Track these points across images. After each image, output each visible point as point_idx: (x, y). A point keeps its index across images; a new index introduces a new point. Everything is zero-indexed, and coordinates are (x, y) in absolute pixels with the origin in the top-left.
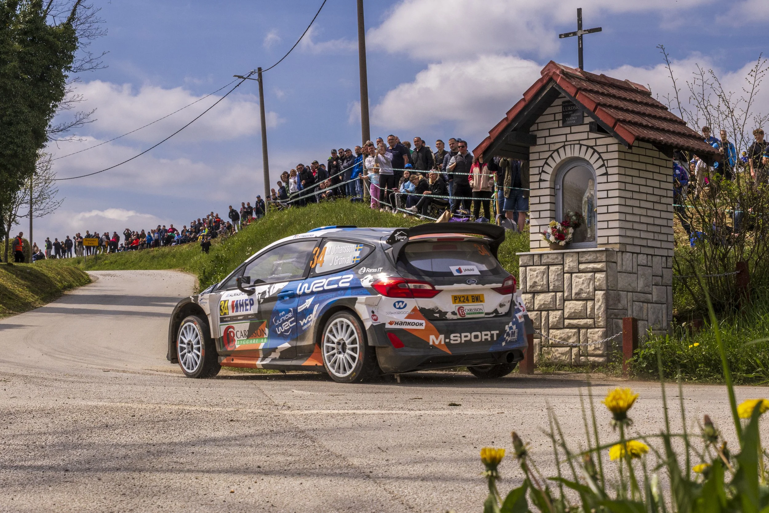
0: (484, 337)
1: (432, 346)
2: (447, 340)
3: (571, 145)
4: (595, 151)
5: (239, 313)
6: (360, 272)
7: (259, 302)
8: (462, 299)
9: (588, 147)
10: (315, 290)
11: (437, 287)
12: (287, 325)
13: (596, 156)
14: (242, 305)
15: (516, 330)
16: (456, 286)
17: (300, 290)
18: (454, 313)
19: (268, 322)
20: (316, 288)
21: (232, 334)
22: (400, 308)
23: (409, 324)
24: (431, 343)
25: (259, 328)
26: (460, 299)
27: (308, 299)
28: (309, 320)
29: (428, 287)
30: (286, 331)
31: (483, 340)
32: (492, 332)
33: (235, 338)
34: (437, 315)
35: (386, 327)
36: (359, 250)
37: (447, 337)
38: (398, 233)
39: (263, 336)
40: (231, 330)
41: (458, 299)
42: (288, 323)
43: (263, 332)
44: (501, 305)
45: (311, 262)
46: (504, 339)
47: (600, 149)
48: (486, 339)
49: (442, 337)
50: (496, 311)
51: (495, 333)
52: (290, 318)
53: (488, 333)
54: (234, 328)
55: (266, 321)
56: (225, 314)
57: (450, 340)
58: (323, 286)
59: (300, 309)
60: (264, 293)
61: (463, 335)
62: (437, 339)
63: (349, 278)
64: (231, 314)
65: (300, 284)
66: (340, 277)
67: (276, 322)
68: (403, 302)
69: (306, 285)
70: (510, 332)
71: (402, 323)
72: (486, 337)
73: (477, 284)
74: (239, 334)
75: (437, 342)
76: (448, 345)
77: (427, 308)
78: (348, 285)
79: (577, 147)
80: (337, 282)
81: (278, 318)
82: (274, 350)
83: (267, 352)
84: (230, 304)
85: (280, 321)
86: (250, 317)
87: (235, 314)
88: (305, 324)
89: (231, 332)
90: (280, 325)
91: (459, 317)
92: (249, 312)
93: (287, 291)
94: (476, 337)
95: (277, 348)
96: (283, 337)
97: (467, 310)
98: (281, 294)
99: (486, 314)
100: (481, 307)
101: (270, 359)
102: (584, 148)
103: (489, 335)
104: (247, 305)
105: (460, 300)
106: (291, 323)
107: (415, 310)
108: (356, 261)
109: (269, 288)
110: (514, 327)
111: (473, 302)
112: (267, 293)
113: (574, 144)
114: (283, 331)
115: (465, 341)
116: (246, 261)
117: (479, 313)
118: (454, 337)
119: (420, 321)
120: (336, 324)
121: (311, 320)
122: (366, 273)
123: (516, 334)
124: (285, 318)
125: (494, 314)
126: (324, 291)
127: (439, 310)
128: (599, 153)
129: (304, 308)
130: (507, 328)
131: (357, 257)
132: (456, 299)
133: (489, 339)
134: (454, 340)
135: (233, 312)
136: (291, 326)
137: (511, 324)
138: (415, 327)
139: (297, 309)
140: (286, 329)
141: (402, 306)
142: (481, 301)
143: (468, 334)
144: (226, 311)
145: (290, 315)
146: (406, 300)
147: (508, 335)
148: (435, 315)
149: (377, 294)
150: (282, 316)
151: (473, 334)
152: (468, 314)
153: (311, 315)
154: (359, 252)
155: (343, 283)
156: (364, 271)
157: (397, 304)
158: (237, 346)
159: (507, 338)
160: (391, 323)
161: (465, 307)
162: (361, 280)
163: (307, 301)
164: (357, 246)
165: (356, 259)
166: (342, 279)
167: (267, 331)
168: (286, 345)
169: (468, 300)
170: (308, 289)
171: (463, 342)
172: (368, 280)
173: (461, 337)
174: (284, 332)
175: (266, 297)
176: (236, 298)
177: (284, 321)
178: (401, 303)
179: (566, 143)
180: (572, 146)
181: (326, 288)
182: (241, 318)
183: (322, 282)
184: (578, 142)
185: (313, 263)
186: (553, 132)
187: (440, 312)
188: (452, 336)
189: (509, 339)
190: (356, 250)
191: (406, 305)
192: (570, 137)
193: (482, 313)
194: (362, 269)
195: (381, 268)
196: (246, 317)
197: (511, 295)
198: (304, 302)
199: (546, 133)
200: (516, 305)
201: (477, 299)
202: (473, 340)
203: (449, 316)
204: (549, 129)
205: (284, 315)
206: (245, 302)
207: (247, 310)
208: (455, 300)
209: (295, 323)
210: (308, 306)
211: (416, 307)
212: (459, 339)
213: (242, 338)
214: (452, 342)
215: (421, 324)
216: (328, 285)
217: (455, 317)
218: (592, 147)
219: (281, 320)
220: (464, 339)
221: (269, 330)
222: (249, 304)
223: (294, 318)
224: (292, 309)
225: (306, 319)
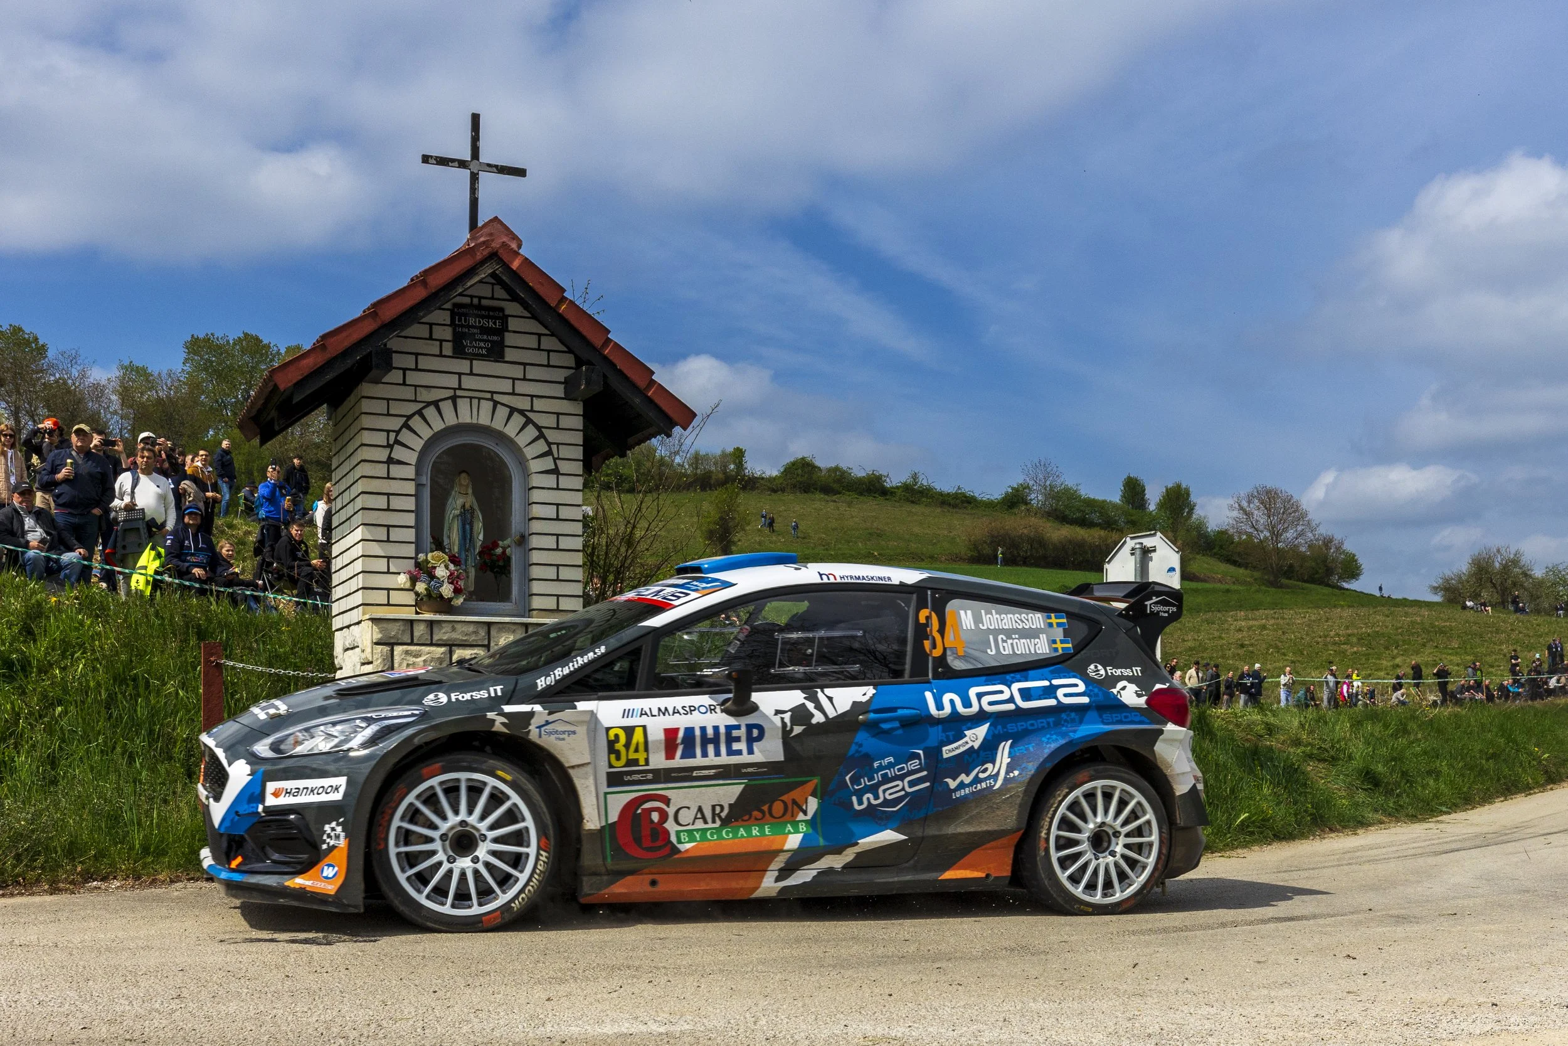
3: (471, 398)
4: (529, 421)
5: (698, 761)
6: (1093, 675)
7: (786, 732)
9: (513, 410)
10: (990, 709)
12: (896, 790)
13: (531, 432)
14: (710, 741)
17: (939, 710)
19: (825, 783)
20: (990, 704)
21: (655, 817)
25: (784, 798)
28: (982, 776)
30: (887, 802)
33: (670, 826)
36: (1059, 626)
38: (1155, 599)
39: (793, 815)
40: (651, 804)
42: (901, 784)
43: (796, 806)
45: (927, 643)
47: (542, 420)
52: (912, 773)
54: (667, 801)
56: (635, 762)
59: (951, 751)
60: (801, 709)
63: (1076, 686)
64: (658, 760)
65: (933, 695)
66: (1046, 683)
67: (855, 780)
74: (688, 816)
78: (1084, 700)
79: (487, 406)
81: (865, 774)
82: (837, 849)
83: (808, 856)
84: (654, 736)
85: (871, 779)
86: (750, 770)
87: (678, 762)
88: (962, 785)
89: (654, 810)
90: (874, 789)
92: (745, 758)
93: (893, 709)
95: (851, 845)
96: (876, 818)
98: (866, 715)
101: (814, 873)
102: (502, 412)
104: (733, 739)
106: (912, 784)
108: (1064, 648)
109: (812, 700)
112: (815, 713)
113: (479, 399)
114: (877, 802)
121: (989, 776)
122: (1113, 678)
124: (891, 772)
128: (539, 428)
129: (962, 749)
131: (1063, 642)
135: (670, 755)
136: (909, 790)
139: (938, 752)
140: (889, 797)
144: (641, 755)
145: (914, 764)
149: (1165, 723)
150: (881, 768)
153: (989, 766)
154: (1061, 630)
155: (1066, 695)
156: (1102, 673)
158: (685, 847)
162: (1112, 691)
163: (968, 733)
164: (1049, 618)
165: (1060, 645)
166: (1054, 686)
167: (813, 804)
168: (888, 836)
170: (967, 705)
172: (1130, 692)
174: (883, 804)
175: (814, 721)
176: (681, 722)
177: (886, 780)
179: (459, 393)
180: (475, 402)
181: (1025, 705)
182: (712, 772)
184: (488, 396)
185: (934, 647)
186: (424, 363)
190: (1050, 625)
192: (468, 382)
195: (1138, 669)
196: (726, 773)
198: (960, 736)
199: (410, 362)
204: (417, 355)
205: (890, 766)
206: (728, 734)
207: (731, 752)
209: (928, 784)
210: (973, 746)
213: (699, 824)
216: (1025, 699)
218: (522, 412)
219: (878, 777)
221: (820, 805)
222: (744, 738)
223: (925, 773)
224: (921, 752)
225: (968, 775)
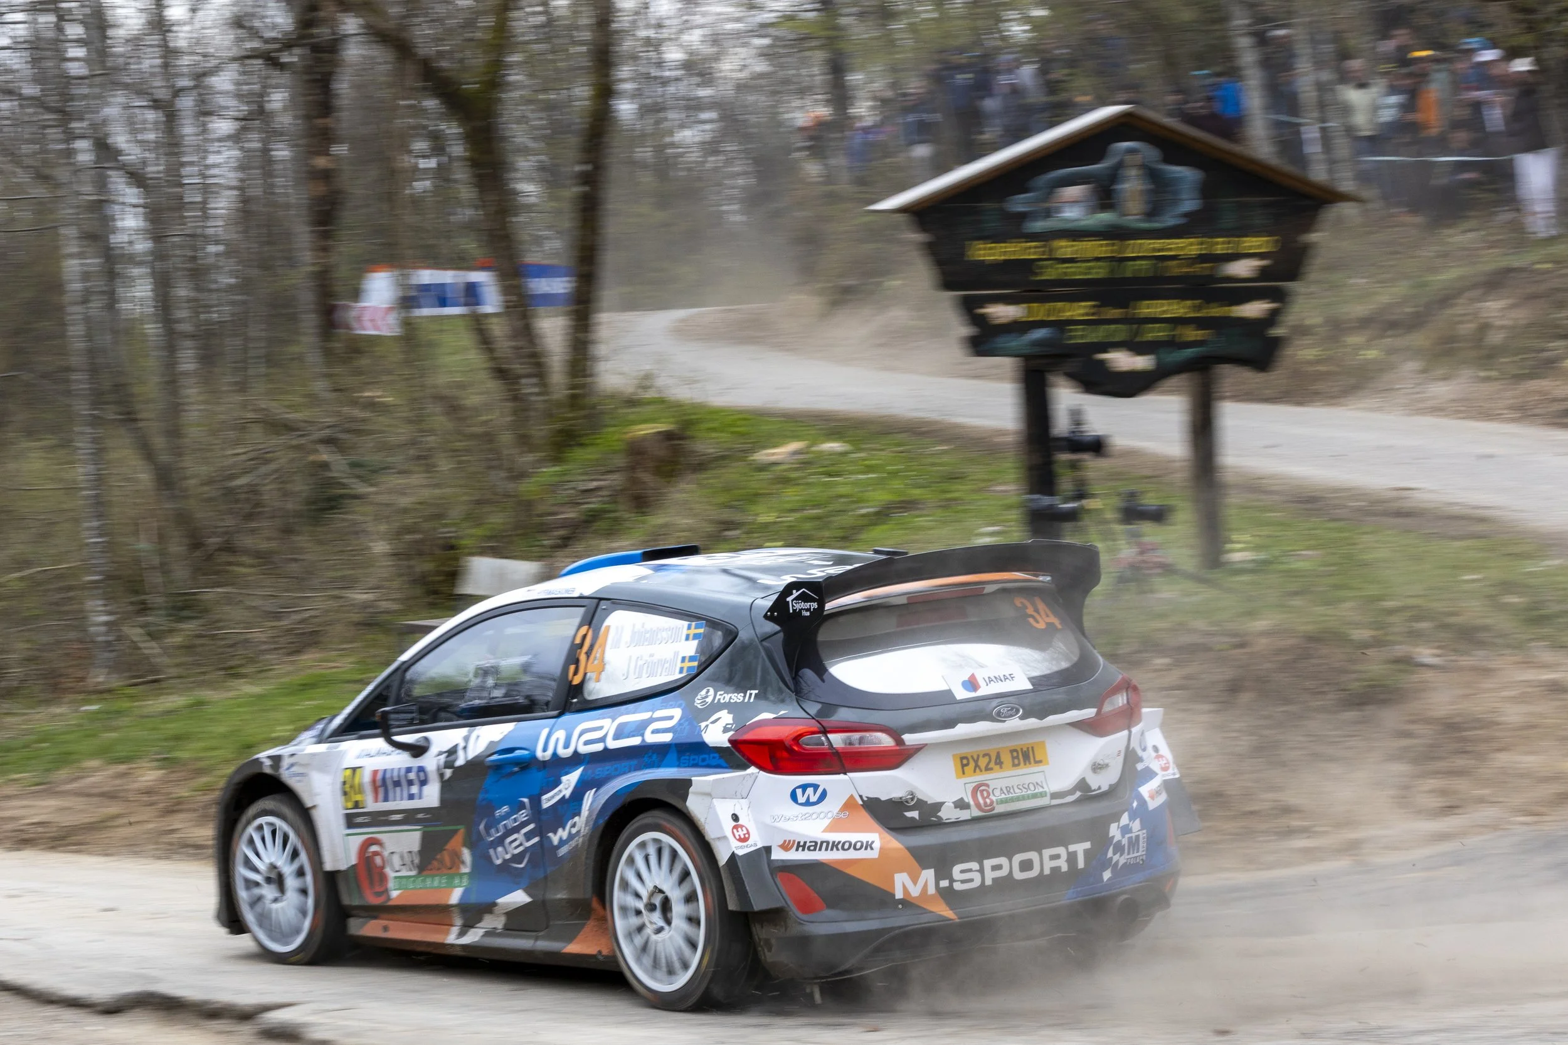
0: (1048, 865)
1: (901, 901)
2: (944, 883)
5: (390, 804)
6: (698, 703)
7: (441, 776)
8: (983, 762)
10: (583, 749)
11: (909, 738)
12: (518, 843)
14: (397, 784)
15: (1143, 834)
16: (962, 730)
17: (545, 750)
18: (961, 805)
19: (469, 831)
20: (587, 743)
21: (379, 859)
22: (808, 803)
23: (835, 846)
24: (899, 895)
25: (447, 846)
26: (976, 762)
27: (567, 773)
28: (574, 831)
29: (885, 741)
31: (1047, 871)
32: (1072, 848)
33: (388, 870)
34: (915, 814)
35: (774, 856)
36: (696, 637)
37: (943, 872)
38: (795, 594)
40: (374, 848)
41: (972, 764)
42: (519, 836)
43: (457, 859)
44: (1097, 768)
45: (572, 668)
46: (1106, 864)
48: (1055, 870)
49: (928, 875)
50: (1082, 785)
51: (1080, 848)
52: (524, 824)
53: (1061, 850)
54: (381, 845)
55: (462, 830)
56: (357, 805)
57: (952, 881)
58: (602, 739)
59: (548, 800)
60: (452, 752)
61: (988, 863)
62: (915, 881)
63: (671, 718)
64: (372, 805)
65: (545, 733)
66: (646, 716)
67: (488, 831)
68: (816, 787)
69: (560, 735)
70: (1125, 842)
71: (816, 846)
72: (1055, 863)
73: (1022, 718)
74: (396, 861)
75: (915, 891)
76: (948, 895)
77: (883, 799)
78: (667, 738)
80: (640, 728)
81: (492, 824)
82: (489, 908)
83: (472, 913)
84: (367, 778)
85: (498, 829)
86: (420, 816)
87: (382, 805)
88: (562, 842)
89: (376, 853)
90: (500, 841)
91: (976, 813)
92: (417, 803)
93: (511, 750)
94: (1026, 866)
95: (495, 904)
96: (508, 875)
97: (997, 792)
98: (495, 757)
99: (1054, 796)
100: (1038, 778)
101: (481, 932)
103: (1064, 856)
104: (410, 783)
105: (977, 766)
106: (528, 835)
107: (849, 805)
108: (689, 668)
109: (466, 739)
110: (1136, 825)
111: (1014, 765)
112: (461, 753)
114: (508, 857)
115: (994, 880)
116: (405, 657)
117: (1035, 796)
118: (962, 872)
119: (865, 837)
120: (643, 845)
121: (578, 832)
122: (716, 707)
123: (1142, 844)
124: (510, 823)
125: (1078, 794)
126: (607, 755)
127: (919, 800)
129: (556, 798)
130: (1114, 831)
131: (692, 659)
132: (964, 763)
133: (1065, 868)
134: (963, 882)
135: (376, 800)
136: (527, 844)
137: (1125, 819)
138: (851, 854)
139: (539, 801)
140: (515, 851)
141: (813, 799)
142: (1040, 762)
143: (1003, 861)
144: (360, 797)
145: (523, 816)
146: (822, 780)
147: (1119, 848)
148: (909, 814)
149: (745, 767)
150: (502, 817)
151: (1018, 858)
152: (1002, 802)
153: (576, 819)
154: (696, 642)
155: (655, 732)
156: (709, 700)
157: (799, 792)
158: (395, 894)
159: (1116, 858)
160: (785, 846)
161: (992, 784)
162: (703, 725)
163: (564, 779)
164: (689, 628)
165: (687, 664)
166: (652, 720)
167: (466, 855)
168: (520, 896)
169: (999, 763)
170: (566, 746)
171: (988, 882)
172: (720, 725)
173: (981, 871)
174: (510, 860)
175: (458, 763)
176: (377, 765)
177: (508, 832)
178: (810, 791)
181: (613, 744)
182: (398, 816)
183: (601, 728)
185: (576, 673)
187: (920, 805)
188: (956, 870)
189: (1122, 861)
190: (687, 638)
191: (824, 794)
193: (1042, 795)
194: (703, 692)
195: (754, 692)
196: (410, 817)
197: (1126, 732)
198: (557, 783)
200: (1140, 760)
201: (1025, 756)
202: (1019, 875)
203: (948, 813)
205: (507, 816)
206: (406, 776)
207: (411, 797)
208: (963, 766)
209: (536, 840)
210: (567, 793)
211: (852, 797)
212: (977, 878)
213: (405, 872)
214: (958, 886)
215: (869, 846)
216: (617, 737)
217: (965, 815)
219: (502, 829)
220: (990, 876)
221: (473, 855)
222: (416, 782)
223: (532, 826)
224: (526, 800)
225: (564, 829)
